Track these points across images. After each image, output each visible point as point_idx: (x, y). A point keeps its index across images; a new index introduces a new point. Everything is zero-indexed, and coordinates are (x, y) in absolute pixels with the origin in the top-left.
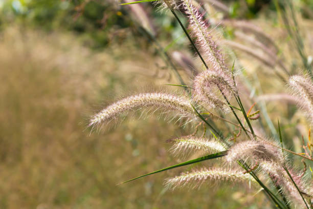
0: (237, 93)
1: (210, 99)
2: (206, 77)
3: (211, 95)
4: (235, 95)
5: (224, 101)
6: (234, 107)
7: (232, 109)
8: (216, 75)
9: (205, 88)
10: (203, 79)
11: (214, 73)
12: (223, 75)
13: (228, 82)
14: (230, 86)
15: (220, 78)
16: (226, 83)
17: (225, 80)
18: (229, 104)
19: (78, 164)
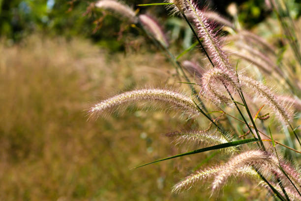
0: (240, 89)
1: (216, 94)
2: (212, 74)
3: (218, 91)
4: (238, 91)
5: (229, 97)
6: (238, 103)
7: (236, 105)
8: (222, 72)
9: (212, 84)
10: (210, 76)
11: (220, 71)
12: (227, 73)
13: (232, 79)
14: (233, 82)
15: (225, 75)
16: (230, 80)
17: (230, 77)
18: (233, 99)
19: (95, 160)
